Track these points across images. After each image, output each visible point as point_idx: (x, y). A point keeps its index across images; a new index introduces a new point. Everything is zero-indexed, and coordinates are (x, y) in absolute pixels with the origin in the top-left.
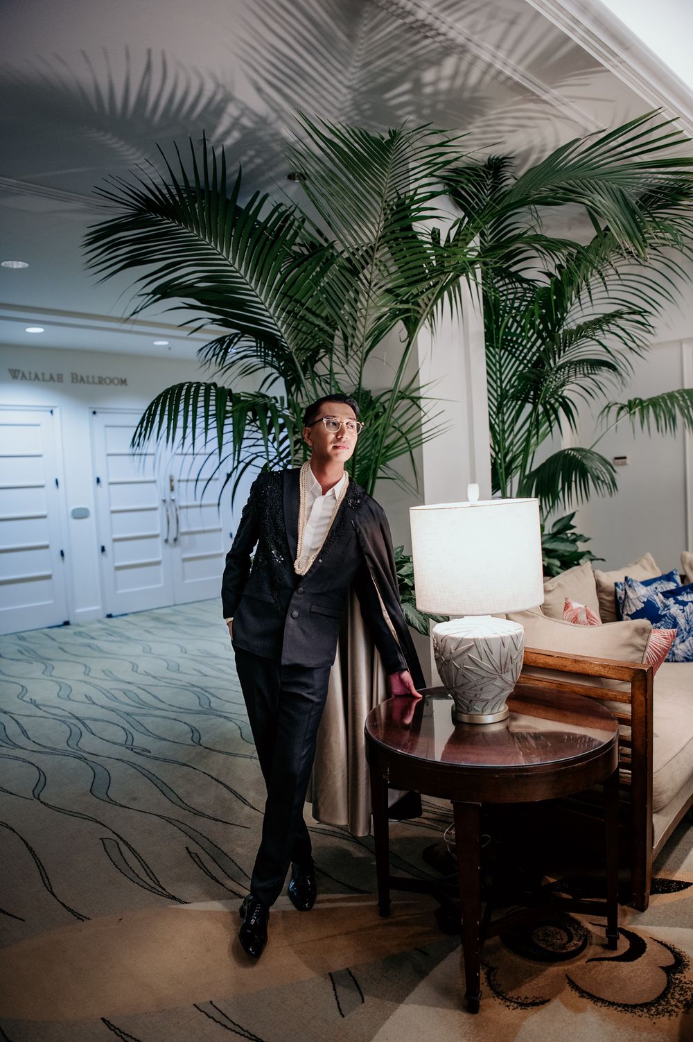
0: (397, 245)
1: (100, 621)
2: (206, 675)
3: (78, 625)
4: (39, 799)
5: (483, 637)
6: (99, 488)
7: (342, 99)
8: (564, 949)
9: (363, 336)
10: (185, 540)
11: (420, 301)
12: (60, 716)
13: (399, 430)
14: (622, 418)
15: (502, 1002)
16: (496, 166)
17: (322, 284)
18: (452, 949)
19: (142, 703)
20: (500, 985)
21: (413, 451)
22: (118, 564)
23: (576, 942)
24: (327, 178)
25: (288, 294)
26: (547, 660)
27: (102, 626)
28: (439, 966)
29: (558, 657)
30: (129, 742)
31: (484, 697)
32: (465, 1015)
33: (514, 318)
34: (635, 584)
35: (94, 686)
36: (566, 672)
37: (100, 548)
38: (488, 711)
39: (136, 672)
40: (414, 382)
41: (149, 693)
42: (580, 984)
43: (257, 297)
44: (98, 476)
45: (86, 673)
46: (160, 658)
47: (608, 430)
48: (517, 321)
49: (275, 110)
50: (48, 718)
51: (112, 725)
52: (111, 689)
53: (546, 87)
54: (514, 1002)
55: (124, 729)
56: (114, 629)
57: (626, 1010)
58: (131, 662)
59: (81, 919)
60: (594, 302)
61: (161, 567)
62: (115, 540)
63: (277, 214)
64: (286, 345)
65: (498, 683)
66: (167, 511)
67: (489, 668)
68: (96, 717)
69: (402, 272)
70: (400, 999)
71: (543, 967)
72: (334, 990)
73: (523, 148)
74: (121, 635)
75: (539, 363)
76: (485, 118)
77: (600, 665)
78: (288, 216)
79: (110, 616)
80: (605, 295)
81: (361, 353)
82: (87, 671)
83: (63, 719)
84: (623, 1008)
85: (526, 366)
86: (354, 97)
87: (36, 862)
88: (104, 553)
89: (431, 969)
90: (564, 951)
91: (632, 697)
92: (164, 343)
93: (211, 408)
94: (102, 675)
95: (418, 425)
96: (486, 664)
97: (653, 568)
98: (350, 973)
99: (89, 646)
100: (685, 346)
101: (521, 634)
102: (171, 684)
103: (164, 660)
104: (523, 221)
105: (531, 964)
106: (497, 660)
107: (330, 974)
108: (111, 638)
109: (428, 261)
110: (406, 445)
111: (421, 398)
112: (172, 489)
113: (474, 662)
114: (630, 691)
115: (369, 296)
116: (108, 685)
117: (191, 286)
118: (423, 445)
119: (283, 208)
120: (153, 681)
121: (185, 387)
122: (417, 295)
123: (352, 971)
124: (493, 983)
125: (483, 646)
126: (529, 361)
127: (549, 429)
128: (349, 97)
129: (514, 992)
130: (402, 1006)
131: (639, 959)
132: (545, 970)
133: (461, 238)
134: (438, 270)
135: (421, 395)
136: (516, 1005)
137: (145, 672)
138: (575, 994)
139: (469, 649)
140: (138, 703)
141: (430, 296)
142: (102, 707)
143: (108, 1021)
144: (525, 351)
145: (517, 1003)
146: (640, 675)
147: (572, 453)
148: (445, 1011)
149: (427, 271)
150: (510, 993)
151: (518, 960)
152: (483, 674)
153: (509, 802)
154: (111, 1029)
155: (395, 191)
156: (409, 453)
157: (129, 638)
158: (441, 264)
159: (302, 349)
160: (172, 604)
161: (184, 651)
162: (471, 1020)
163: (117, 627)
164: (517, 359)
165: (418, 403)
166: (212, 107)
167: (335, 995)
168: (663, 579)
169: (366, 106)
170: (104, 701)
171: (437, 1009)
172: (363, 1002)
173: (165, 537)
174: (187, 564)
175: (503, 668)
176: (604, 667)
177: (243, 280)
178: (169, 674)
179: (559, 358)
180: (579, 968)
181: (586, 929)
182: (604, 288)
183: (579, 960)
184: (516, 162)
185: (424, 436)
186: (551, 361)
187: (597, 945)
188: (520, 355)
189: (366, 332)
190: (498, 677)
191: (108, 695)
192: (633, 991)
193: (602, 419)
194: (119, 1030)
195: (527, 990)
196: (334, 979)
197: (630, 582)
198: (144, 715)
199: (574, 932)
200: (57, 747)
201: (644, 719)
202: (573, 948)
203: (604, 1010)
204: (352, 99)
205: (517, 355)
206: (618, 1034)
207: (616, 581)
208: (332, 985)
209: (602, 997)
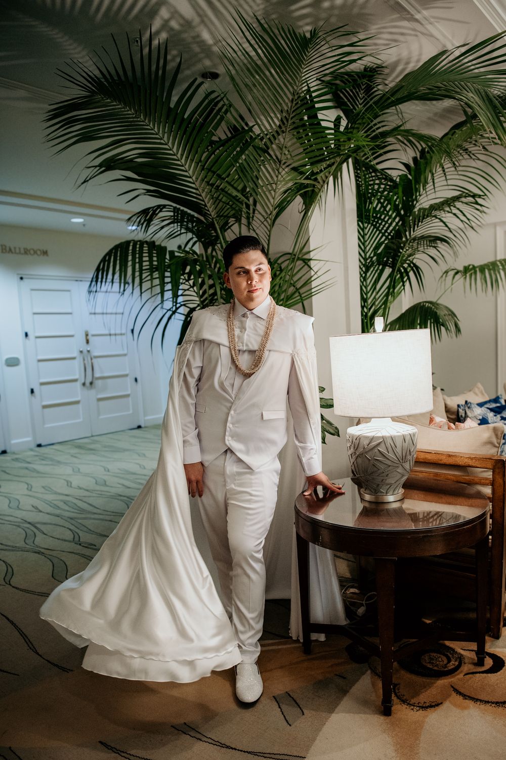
0: (303, 130)
1: (32, 450)
2: (129, 488)
3: (14, 453)
4: (10, 584)
5: (389, 435)
6: (27, 341)
7: (256, 8)
8: (446, 667)
9: (272, 206)
10: (99, 383)
11: (319, 177)
12: (14, 522)
13: (294, 286)
14: (456, 282)
15: (408, 707)
16: (371, 73)
17: (240, 161)
18: (363, 673)
19: (81, 510)
20: (404, 695)
21: (305, 302)
22: (45, 403)
23: (453, 664)
24: (252, 70)
25: (212, 169)
26: (427, 456)
27: (36, 454)
28: (356, 685)
29: (435, 453)
30: (77, 539)
31: (388, 481)
32: (382, 718)
33: (379, 200)
34: (473, 406)
35: (38, 498)
36: (442, 464)
37: (30, 390)
38: (391, 493)
39: (71, 487)
40: (306, 247)
41: (85, 502)
42: (462, 691)
43: (186, 171)
44: (26, 331)
45: (29, 489)
46: (89, 476)
47: (445, 291)
48: (381, 203)
49: (199, 15)
50: (4, 524)
51: (59, 527)
52: (52, 500)
53: (419, 8)
54: (417, 706)
55: (70, 529)
56: (45, 455)
57: (498, 706)
58: (65, 480)
59: (66, 671)
60: (436, 189)
61: (80, 406)
62: (42, 384)
63: (207, 101)
64: (209, 213)
65: (400, 470)
66: (84, 360)
67: (393, 458)
68: (44, 521)
69: (306, 154)
70: (331, 710)
71: (433, 681)
72: (280, 707)
73: (393, 59)
74: (52, 460)
75: (398, 234)
76: (366, 32)
77: (468, 457)
78: (218, 102)
79: (39, 446)
80: (445, 183)
81: (271, 219)
82: (30, 488)
83: (17, 524)
84: (496, 704)
85: (387, 237)
86: (266, 7)
87: (19, 631)
88: (33, 394)
89: (351, 688)
90: (447, 669)
91: (493, 480)
92: (80, 220)
93: (144, 264)
94: (43, 490)
95: (308, 282)
96: (391, 455)
97: (483, 394)
98: (289, 695)
99: (27, 468)
100: (498, 228)
101: (416, 433)
102: (101, 494)
103: (92, 477)
104: (390, 119)
105: (424, 680)
106: (400, 453)
107: (274, 697)
108: (44, 462)
109: (327, 145)
110: (299, 297)
111: (311, 259)
112: (88, 342)
113: (383, 455)
114: (491, 477)
115: (279, 172)
116: (50, 497)
117: (131, 160)
118: (313, 297)
119: (213, 96)
120: (87, 494)
121: (131, 244)
122: (317, 173)
123: (291, 694)
124: (398, 694)
125: (389, 441)
126: (389, 234)
127: (403, 288)
128: (262, 7)
129: (415, 699)
130: (333, 715)
131: (501, 671)
132: (435, 683)
133: (356, 126)
134: (336, 153)
135: (311, 258)
136: (418, 708)
137: (79, 487)
138: (459, 699)
139: (379, 444)
140: (78, 510)
141: (327, 174)
142: (48, 514)
143: (105, 743)
144: (387, 225)
145: (419, 707)
146: (499, 464)
147: (427, 304)
148: (368, 716)
149: (326, 153)
150: (412, 700)
151: (414, 678)
152: (389, 463)
153: (417, 556)
154: (109, 749)
155: (306, 84)
156: (301, 304)
157: (59, 462)
158: (338, 146)
159: (222, 216)
160: (90, 435)
161: (107, 470)
162: (387, 721)
163: (47, 454)
164: (380, 232)
165: (309, 263)
166: (147, 9)
167: (281, 711)
168: (492, 402)
169: (274, 16)
170: (49, 509)
171: (361, 715)
172: (303, 714)
173: (83, 381)
174: (101, 403)
175: (404, 459)
176: (472, 459)
177: (175, 157)
178: (98, 488)
179: (414, 232)
180: (459, 680)
181: (460, 653)
182: (444, 178)
183: (458, 674)
184: (386, 71)
185: (313, 290)
186: (407, 233)
187: (471, 664)
188: (382, 229)
189: (275, 203)
190: (400, 465)
191: (51, 505)
192: (501, 693)
193: (441, 283)
194: (116, 749)
195: (424, 698)
196: (278, 700)
197: (469, 405)
198: (85, 518)
199: (451, 656)
200: (17, 545)
201: (502, 497)
202: (453, 667)
203: (482, 706)
204: (263, 9)
205: (380, 229)
206: (495, 722)
207: (458, 403)
208: (277, 704)
209: (479, 698)
